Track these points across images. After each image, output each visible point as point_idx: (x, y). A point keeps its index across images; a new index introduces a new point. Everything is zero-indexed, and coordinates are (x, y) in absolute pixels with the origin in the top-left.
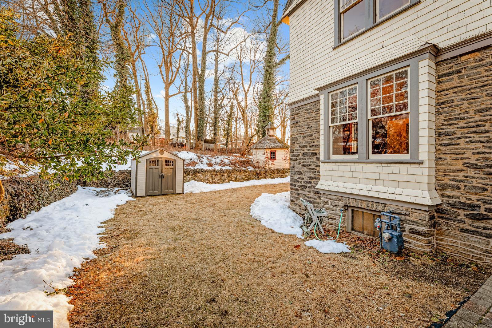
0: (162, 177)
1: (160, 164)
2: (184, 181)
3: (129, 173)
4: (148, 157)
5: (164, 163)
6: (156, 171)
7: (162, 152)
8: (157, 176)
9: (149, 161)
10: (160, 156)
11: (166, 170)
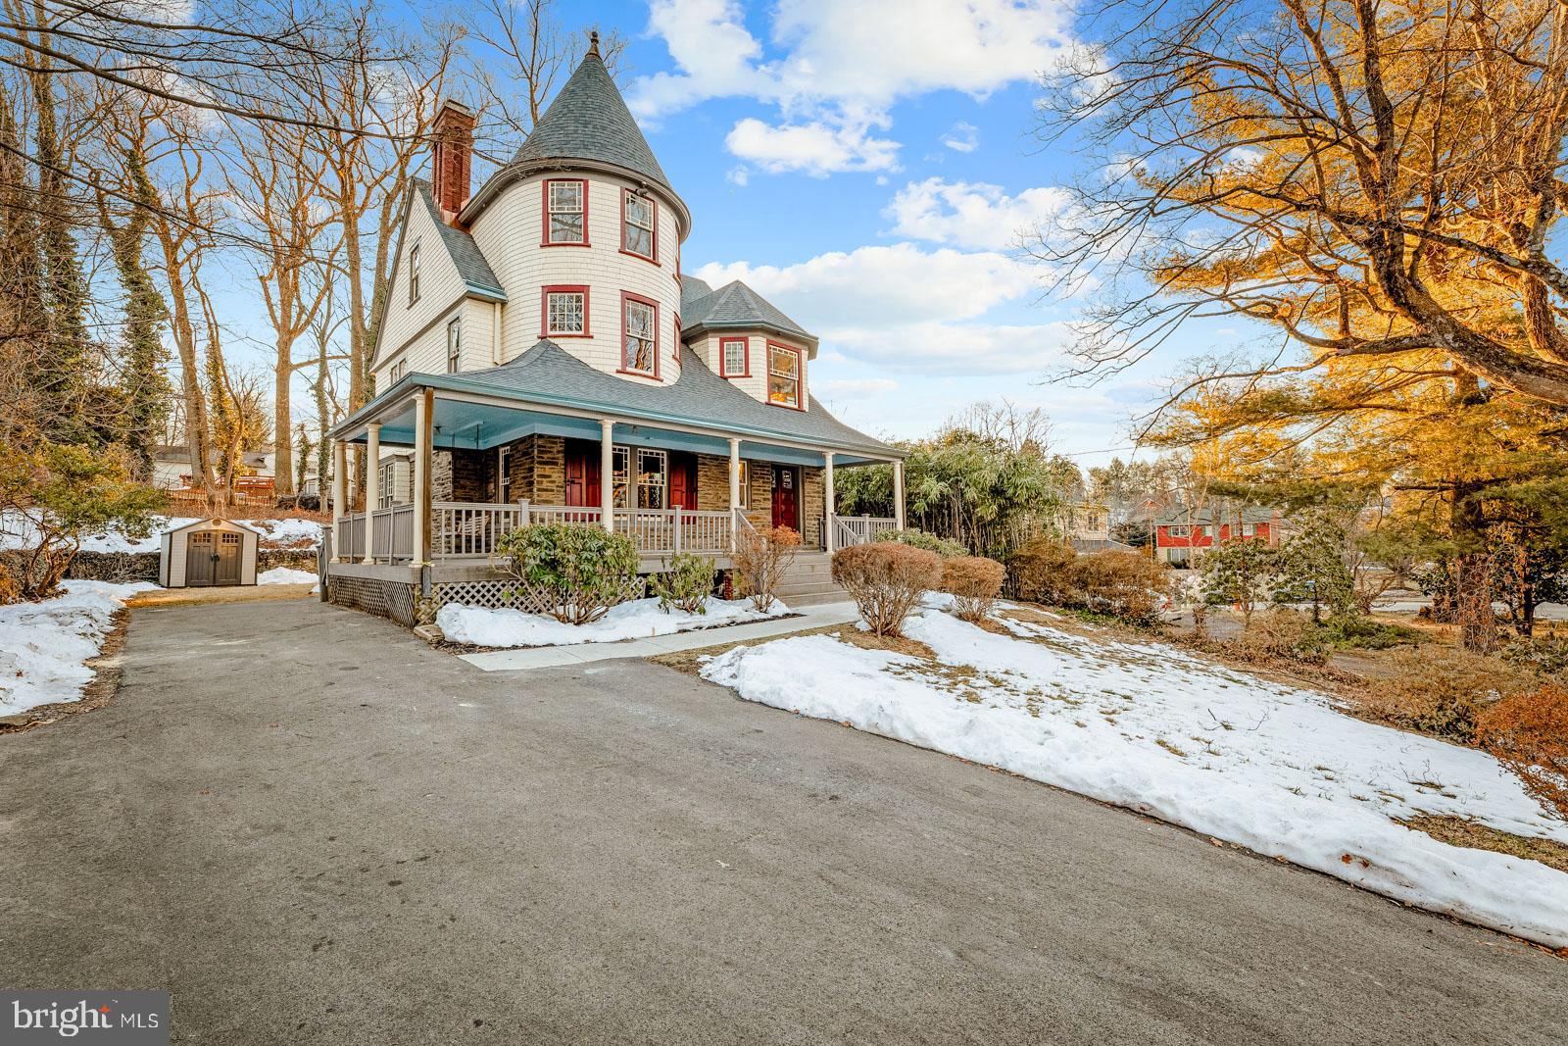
0: (216, 558)
1: (212, 540)
2: (258, 570)
3: (157, 557)
4: (191, 530)
5: (221, 538)
6: (206, 550)
7: (217, 522)
8: (206, 559)
9: (193, 537)
10: (214, 527)
11: (224, 549)
